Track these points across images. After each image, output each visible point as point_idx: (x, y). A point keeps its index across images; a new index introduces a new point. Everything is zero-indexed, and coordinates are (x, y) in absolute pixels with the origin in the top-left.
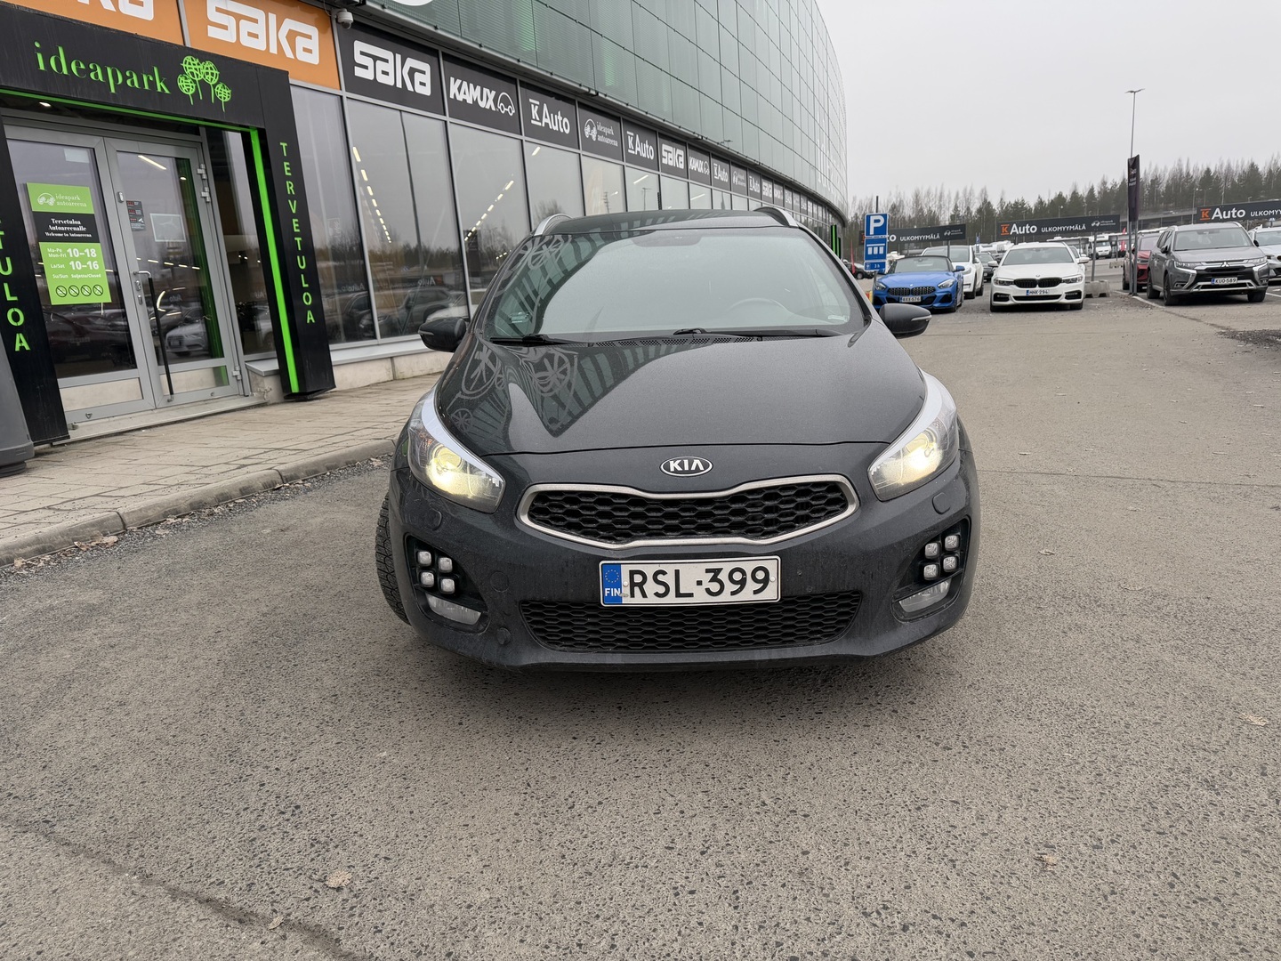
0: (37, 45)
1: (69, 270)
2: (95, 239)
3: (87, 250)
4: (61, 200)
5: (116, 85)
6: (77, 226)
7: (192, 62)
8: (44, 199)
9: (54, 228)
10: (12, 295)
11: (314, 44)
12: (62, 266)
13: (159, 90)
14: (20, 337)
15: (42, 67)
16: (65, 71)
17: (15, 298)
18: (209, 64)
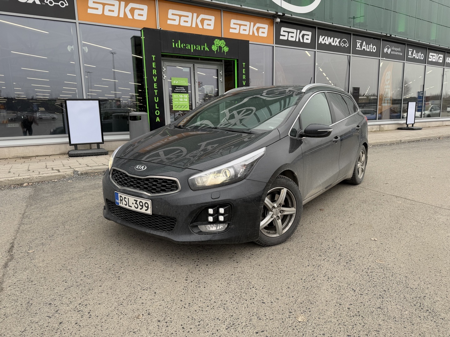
0: (173, 41)
1: (179, 101)
2: (187, 93)
3: (185, 96)
4: (180, 82)
5: (193, 50)
6: (183, 89)
7: (217, 41)
8: (175, 81)
9: (177, 90)
10: (157, 107)
11: (266, 31)
12: (177, 100)
13: (206, 50)
14: (158, 118)
15: (174, 46)
16: (180, 47)
17: (158, 108)
18: (223, 41)
